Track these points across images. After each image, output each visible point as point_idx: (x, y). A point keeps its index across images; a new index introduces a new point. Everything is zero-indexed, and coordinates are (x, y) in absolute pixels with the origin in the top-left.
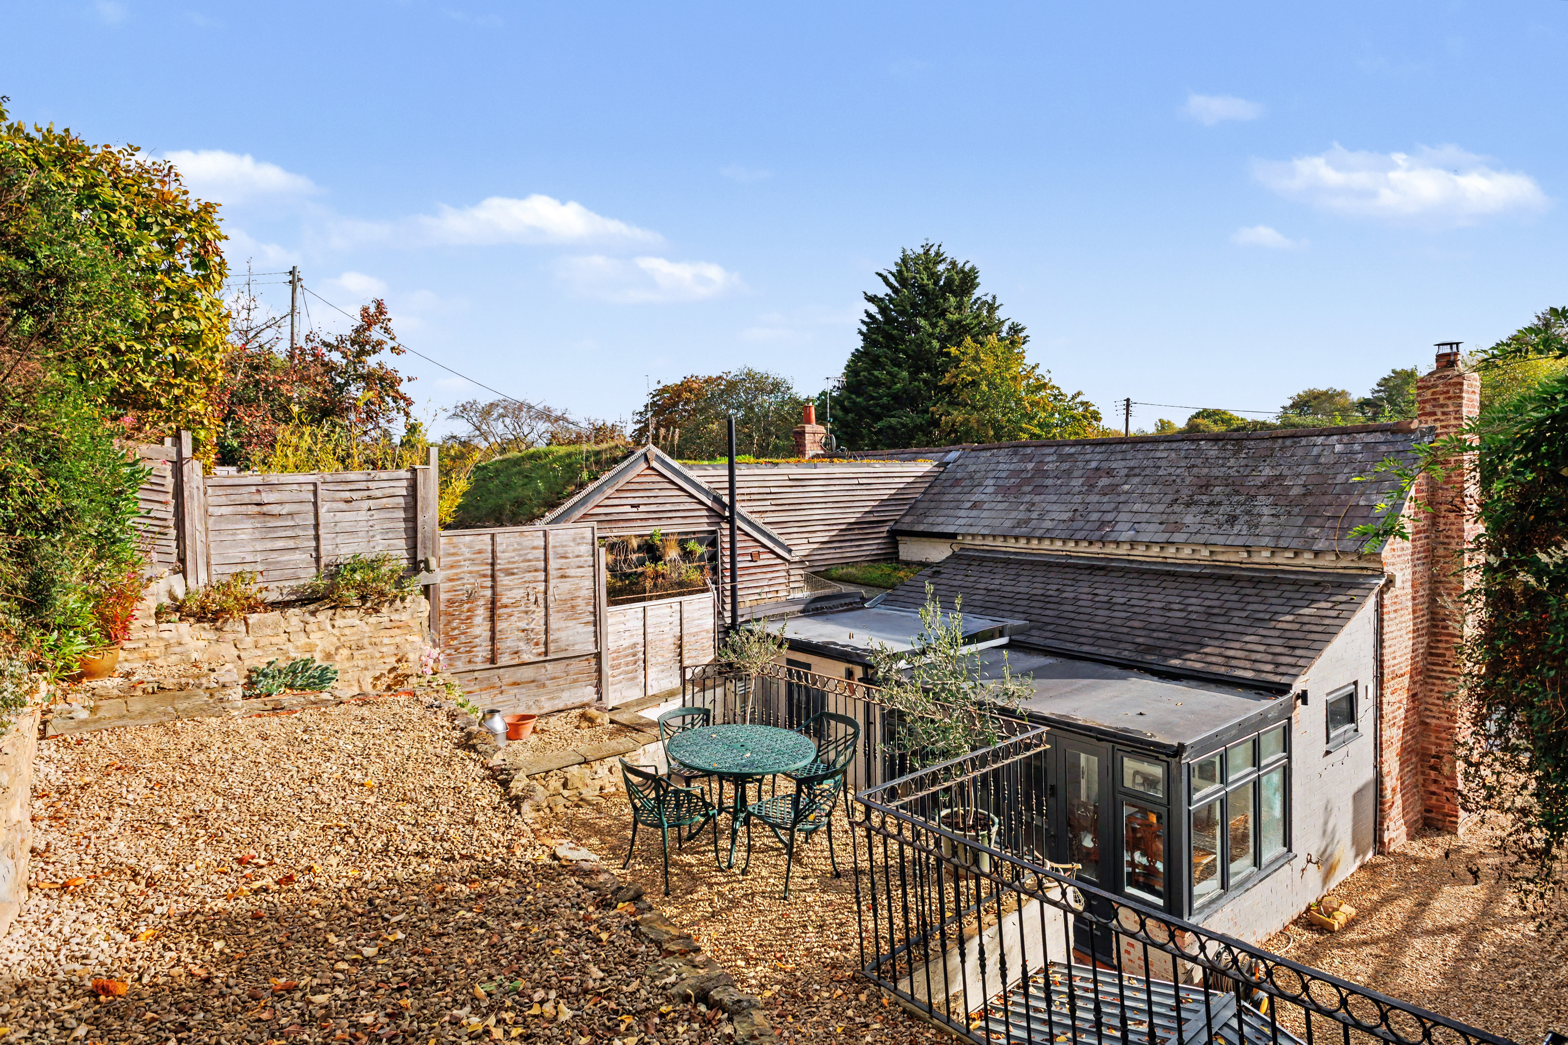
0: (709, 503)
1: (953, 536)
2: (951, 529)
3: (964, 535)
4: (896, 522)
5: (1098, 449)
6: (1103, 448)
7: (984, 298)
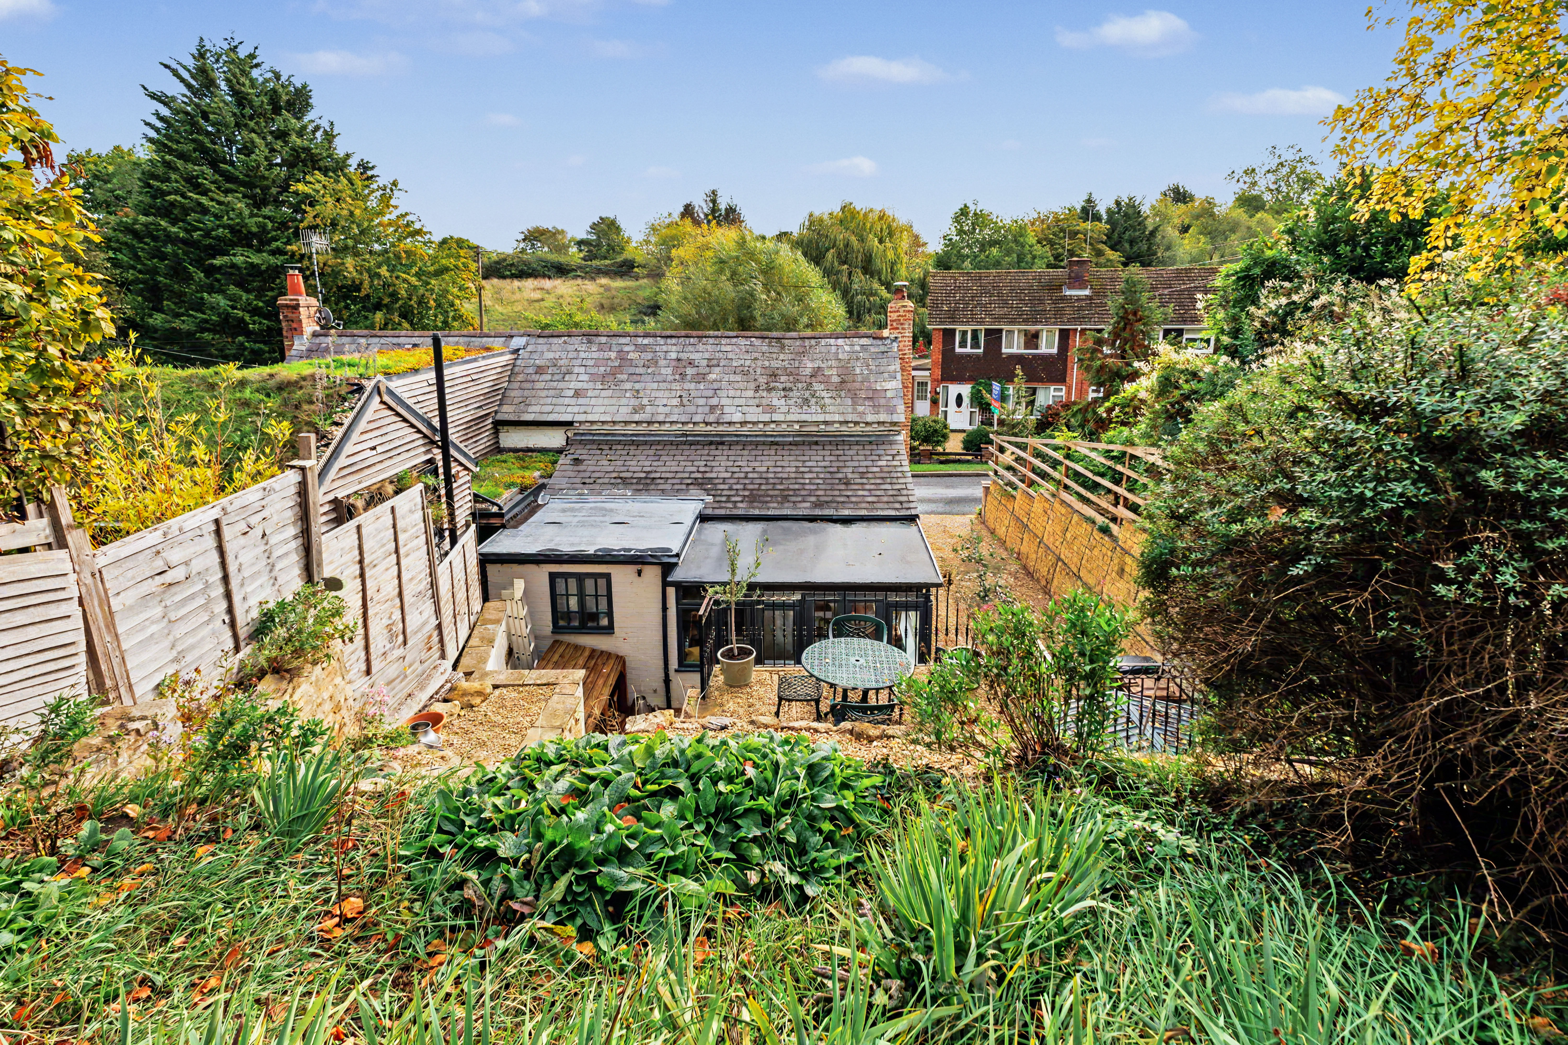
0: (424, 430)
1: (570, 424)
2: (567, 418)
3: (580, 422)
4: (496, 412)
5: (669, 341)
6: (674, 341)
7: (318, 122)
